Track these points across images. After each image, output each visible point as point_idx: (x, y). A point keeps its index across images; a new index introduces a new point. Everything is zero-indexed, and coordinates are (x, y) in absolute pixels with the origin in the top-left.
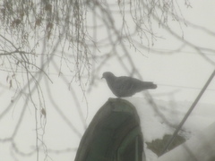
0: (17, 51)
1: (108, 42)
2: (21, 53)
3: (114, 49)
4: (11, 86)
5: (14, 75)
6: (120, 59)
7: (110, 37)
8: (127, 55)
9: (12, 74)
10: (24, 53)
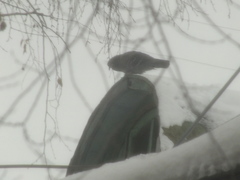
0: (35, 12)
1: (144, 23)
2: (39, 14)
3: (150, 33)
4: (25, 51)
5: (28, 40)
6: (156, 44)
7: (147, 18)
8: (164, 40)
10: (42, 15)
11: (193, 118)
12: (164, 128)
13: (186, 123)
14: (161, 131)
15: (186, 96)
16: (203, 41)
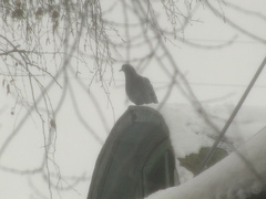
0: (15, 50)
1: (142, 40)
2: (20, 52)
6: (159, 59)
7: (145, 32)
8: (167, 53)
9: (9, 79)
10: (24, 51)
11: (210, 143)
12: (180, 159)
13: (203, 150)
14: (177, 162)
15: (200, 111)
16: (209, 48)
